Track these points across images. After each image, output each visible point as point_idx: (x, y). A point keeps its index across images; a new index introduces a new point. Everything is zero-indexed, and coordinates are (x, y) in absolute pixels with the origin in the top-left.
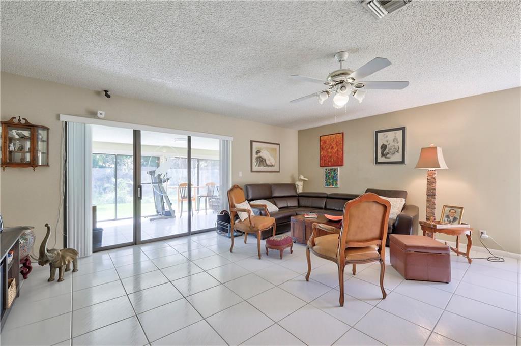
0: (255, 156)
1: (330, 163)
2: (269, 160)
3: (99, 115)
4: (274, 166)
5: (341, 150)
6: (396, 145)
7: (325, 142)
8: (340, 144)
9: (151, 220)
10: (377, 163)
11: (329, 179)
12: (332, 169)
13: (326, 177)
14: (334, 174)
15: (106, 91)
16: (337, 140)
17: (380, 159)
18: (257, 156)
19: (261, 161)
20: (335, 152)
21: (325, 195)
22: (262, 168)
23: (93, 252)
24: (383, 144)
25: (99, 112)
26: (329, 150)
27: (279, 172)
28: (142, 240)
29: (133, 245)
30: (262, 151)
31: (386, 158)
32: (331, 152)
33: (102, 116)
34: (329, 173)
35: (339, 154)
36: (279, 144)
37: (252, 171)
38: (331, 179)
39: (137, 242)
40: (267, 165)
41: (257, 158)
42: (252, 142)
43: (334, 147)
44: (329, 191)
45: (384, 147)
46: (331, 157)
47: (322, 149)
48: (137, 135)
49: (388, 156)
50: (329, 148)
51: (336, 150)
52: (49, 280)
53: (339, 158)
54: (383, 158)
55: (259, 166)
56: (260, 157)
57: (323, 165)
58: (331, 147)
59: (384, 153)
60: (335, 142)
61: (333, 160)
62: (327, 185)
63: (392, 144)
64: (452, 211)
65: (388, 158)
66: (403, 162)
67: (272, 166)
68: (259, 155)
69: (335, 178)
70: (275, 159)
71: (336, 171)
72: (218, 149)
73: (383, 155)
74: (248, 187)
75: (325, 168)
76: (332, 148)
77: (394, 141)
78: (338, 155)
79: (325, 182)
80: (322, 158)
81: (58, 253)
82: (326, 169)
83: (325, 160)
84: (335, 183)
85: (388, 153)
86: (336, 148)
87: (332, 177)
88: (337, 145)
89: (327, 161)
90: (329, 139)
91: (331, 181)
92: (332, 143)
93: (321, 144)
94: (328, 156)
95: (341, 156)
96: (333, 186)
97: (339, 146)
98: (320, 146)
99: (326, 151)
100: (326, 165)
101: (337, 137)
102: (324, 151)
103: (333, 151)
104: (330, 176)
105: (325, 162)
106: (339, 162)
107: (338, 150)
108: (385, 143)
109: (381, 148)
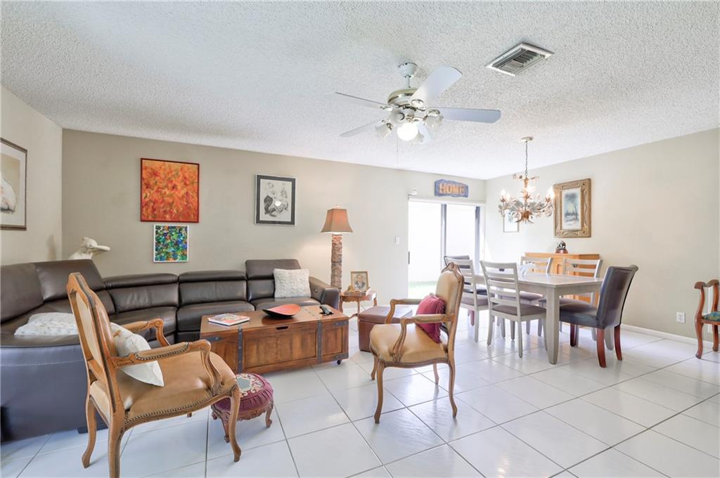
1: (168, 217)
2: (2, 190)
4: (13, 211)
5: (195, 195)
6: (285, 199)
7: (155, 174)
8: (193, 183)
10: (258, 221)
11: (166, 246)
12: (175, 227)
13: (158, 242)
14: (179, 237)
16: (187, 175)
17: (263, 217)
20: (180, 195)
24: (268, 197)
26: (166, 191)
27: (25, 228)
31: (271, 215)
32: (171, 196)
34: (165, 235)
35: (191, 200)
36: (25, 151)
38: (170, 245)
43: (179, 187)
45: (269, 200)
46: (170, 205)
47: (145, 185)
49: (273, 213)
50: (167, 186)
51: (183, 192)
53: (189, 208)
54: (268, 215)
57: (150, 218)
58: (170, 185)
59: (269, 208)
60: (181, 178)
61: (175, 211)
62: (161, 258)
63: (280, 197)
64: (359, 277)
65: (274, 216)
66: (292, 222)
67: (9, 210)
69: (180, 245)
70: (15, 189)
71: (183, 232)
73: (267, 211)
75: (155, 224)
76: (174, 187)
77: (282, 194)
78: (187, 202)
79: (155, 252)
80: (146, 204)
82: (158, 228)
83: (154, 210)
84: (179, 253)
85: (274, 210)
86: (182, 188)
87: (172, 242)
88: (185, 184)
89: (162, 210)
90: (165, 170)
91: (171, 250)
92: (173, 179)
93: (144, 176)
94: (163, 201)
95: (195, 204)
96: (175, 259)
97: (189, 187)
98: (142, 178)
99: (157, 191)
100: (157, 219)
101: (186, 169)
102: (152, 192)
103: (177, 193)
104: (169, 241)
105: (155, 213)
106: (192, 216)
107: (187, 193)
108: (271, 196)
109: (265, 201)
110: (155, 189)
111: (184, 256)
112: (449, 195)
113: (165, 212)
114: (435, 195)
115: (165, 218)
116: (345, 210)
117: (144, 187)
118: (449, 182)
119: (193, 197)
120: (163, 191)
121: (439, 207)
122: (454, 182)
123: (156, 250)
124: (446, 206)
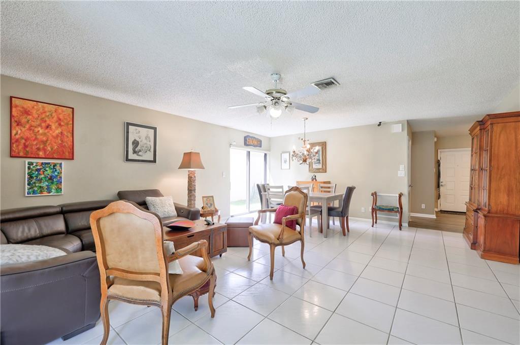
1: (41, 153)
5: (70, 135)
6: (148, 143)
7: (26, 112)
8: (67, 124)
10: (127, 160)
11: (39, 181)
12: (49, 163)
13: (31, 177)
14: (53, 172)
16: (61, 117)
17: (132, 156)
20: (54, 134)
24: (135, 140)
26: (39, 130)
31: (138, 155)
32: (45, 134)
34: (38, 170)
35: (66, 140)
43: (53, 127)
45: (136, 143)
46: (44, 143)
49: (140, 153)
50: (40, 125)
51: (58, 131)
53: (64, 147)
54: (135, 155)
57: (21, 154)
58: (43, 125)
59: (136, 149)
60: (55, 118)
61: (49, 148)
62: (34, 192)
63: (145, 141)
64: (208, 200)
65: (140, 155)
66: (154, 161)
69: (55, 180)
71: (58, 168)
73: (135, 152)
75: (27, 161)
76: (48, 127)
77: (146, 138)
78: (62, 141)
79: (27, 186)
80: (17, 141)
82: (30, 164)
83: (25, 146)
84: (54, 187)
85: (140, 151)
86: (57, 128)
87: (45, 177)
88: (60, 125)
89: (34, 148)
90: (38, 110)
91: (45, 184)
92: (47, 119)
93: (14, 113)
94: (36, 139)
95: (70, 143)
96: (49, 193)
97: (64, 128)
98: (11, 116)
99: (30, 129)
100: (29, 156)
101: (60, 111)
102: (23, 129)
103: (51, 132)
104: (43, 176)
105: (28, 149)
106: (67, 154)
107: (61, 133)
108: (138, 139)
109: (133, 143)
110: (27, 126)
111: (59, 189)
112: (252, 145)
113: (38, 149)
114: (245, 145)
115: (39, 155)
116: (199, 153)
117: (14, 124)
118: (252, 137)
119: (68, 137)
120: (36, 130)
121: (245, 153)
122: (254, 138)
123: (28, 185)
124: (249, 152)
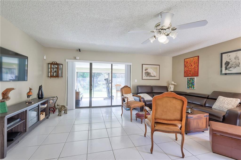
0: (144, 72)
1: (190, 75)
2: (153, 73)
3: (77, 58)
4: (156, 77)
6: (237, 61)
7: (187, 63)
8: (197, 63)
9: (104, 99)
10: (221, 74)
11: (189, 84)
12: (192, 78)
13: (188, 83)
14: (193, 81)
15: (79, 49)
16: (195, 61)
17: (224, 72)
18: (145, 72)
19: (148, 74)
20: (193, 68)
21: (185, 94)
22: (148, 78)
23: (76, 108)
24: (227, 62)
25: (77, 57)
26: (190, 67)
27: (159, 80)
28: (92, 106)
29: (89, 108)
30: (148, 69)
31: (229, 70)
32: (191, 68)
33: (78, 59)
34: (189, 80)
35: (196, 69)
36: (159, 65)
37: (142, 79)
38: (191, 84)
39: (90, 107)
40: (151, 76)
41: (145, 73)
42: (142, 65)
43: (193, 65)
44: (189, 91)
45: (227, 63)
46: (191, 71)
47: (185, 66)
48: (91, 64)
50: (190, 66)
51: (194, 66)
52: (58, 115)
53: (195, 72)
54: (227, 70)
55: (146, 77)
56: (147, 72)
57: (186, 76)
58: (191, 65)
59: (228, 67)
60: (193, 62)
61: (192, 73)
62: (188, 88)
63: (234, 60)
65: (230, 70)
67: (155, 76)
68: (146, 71)
69: (193, 84)
70: (156, 73)
71: (194, 79)
72: (124, 68)
74: (139, 87)
76: (192, 65)
77: (235, 58)
78: (195, 70)
79: (187, 86)
80: (185, 72)
81: (60, 107)
82: (188, 78)
83: (187, 73)
84: (193, 86)
85: (230, 67)
86: (194, 65)
87: (191, 83)
88: (194, 64)
89: (189, 73)
90: (189, 61)
91: (191, 85)
92: (191, 63)
93: (185, 64)
94: (189, 70)
95: (197, 70)
96: (192, 88)
97: (195, 65)
98: (185, 65)
99: (188, 68)
100: (188, 76)
101: (195, 59)
102: (187, 68)
103: (192, 67)
104: (190, 82)
105: (187, 74)
106: (196, 74)
107: (195, 67)
108: (228, 61)
109: (225, 64)
110: (187, 67)
111: (194, 87)
113: (189, 74)
115: (189, 75)
117: (185, 67)
119: (196, 68)
120: (189, 67)
123: (187, 85)
